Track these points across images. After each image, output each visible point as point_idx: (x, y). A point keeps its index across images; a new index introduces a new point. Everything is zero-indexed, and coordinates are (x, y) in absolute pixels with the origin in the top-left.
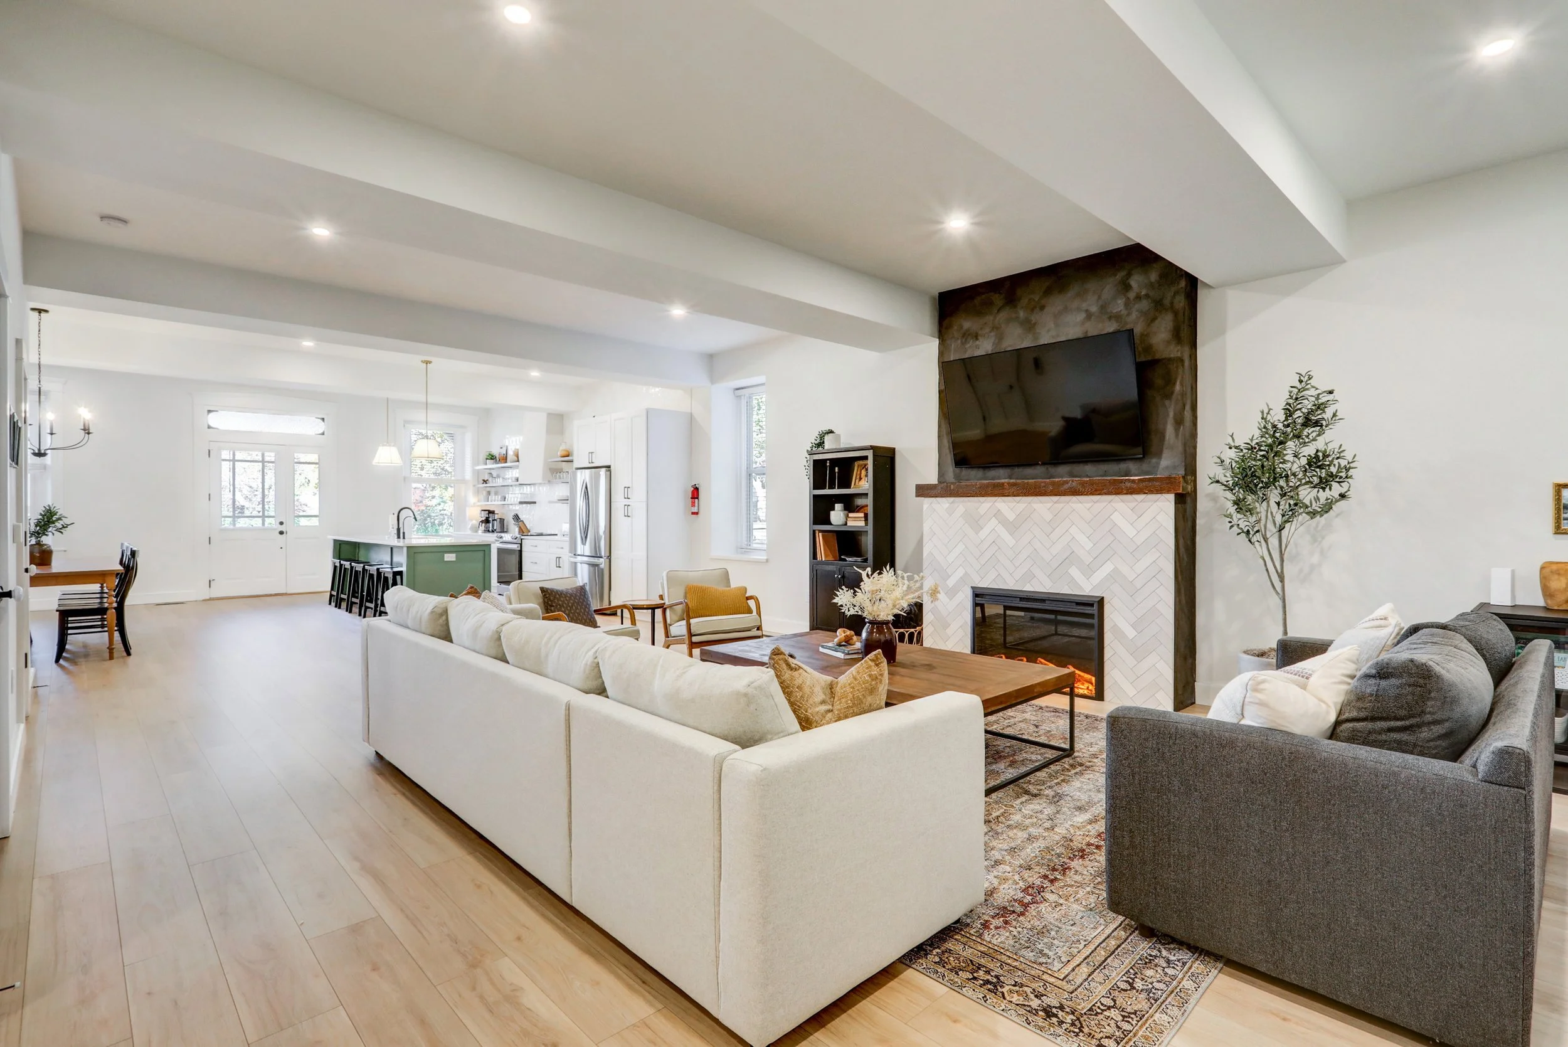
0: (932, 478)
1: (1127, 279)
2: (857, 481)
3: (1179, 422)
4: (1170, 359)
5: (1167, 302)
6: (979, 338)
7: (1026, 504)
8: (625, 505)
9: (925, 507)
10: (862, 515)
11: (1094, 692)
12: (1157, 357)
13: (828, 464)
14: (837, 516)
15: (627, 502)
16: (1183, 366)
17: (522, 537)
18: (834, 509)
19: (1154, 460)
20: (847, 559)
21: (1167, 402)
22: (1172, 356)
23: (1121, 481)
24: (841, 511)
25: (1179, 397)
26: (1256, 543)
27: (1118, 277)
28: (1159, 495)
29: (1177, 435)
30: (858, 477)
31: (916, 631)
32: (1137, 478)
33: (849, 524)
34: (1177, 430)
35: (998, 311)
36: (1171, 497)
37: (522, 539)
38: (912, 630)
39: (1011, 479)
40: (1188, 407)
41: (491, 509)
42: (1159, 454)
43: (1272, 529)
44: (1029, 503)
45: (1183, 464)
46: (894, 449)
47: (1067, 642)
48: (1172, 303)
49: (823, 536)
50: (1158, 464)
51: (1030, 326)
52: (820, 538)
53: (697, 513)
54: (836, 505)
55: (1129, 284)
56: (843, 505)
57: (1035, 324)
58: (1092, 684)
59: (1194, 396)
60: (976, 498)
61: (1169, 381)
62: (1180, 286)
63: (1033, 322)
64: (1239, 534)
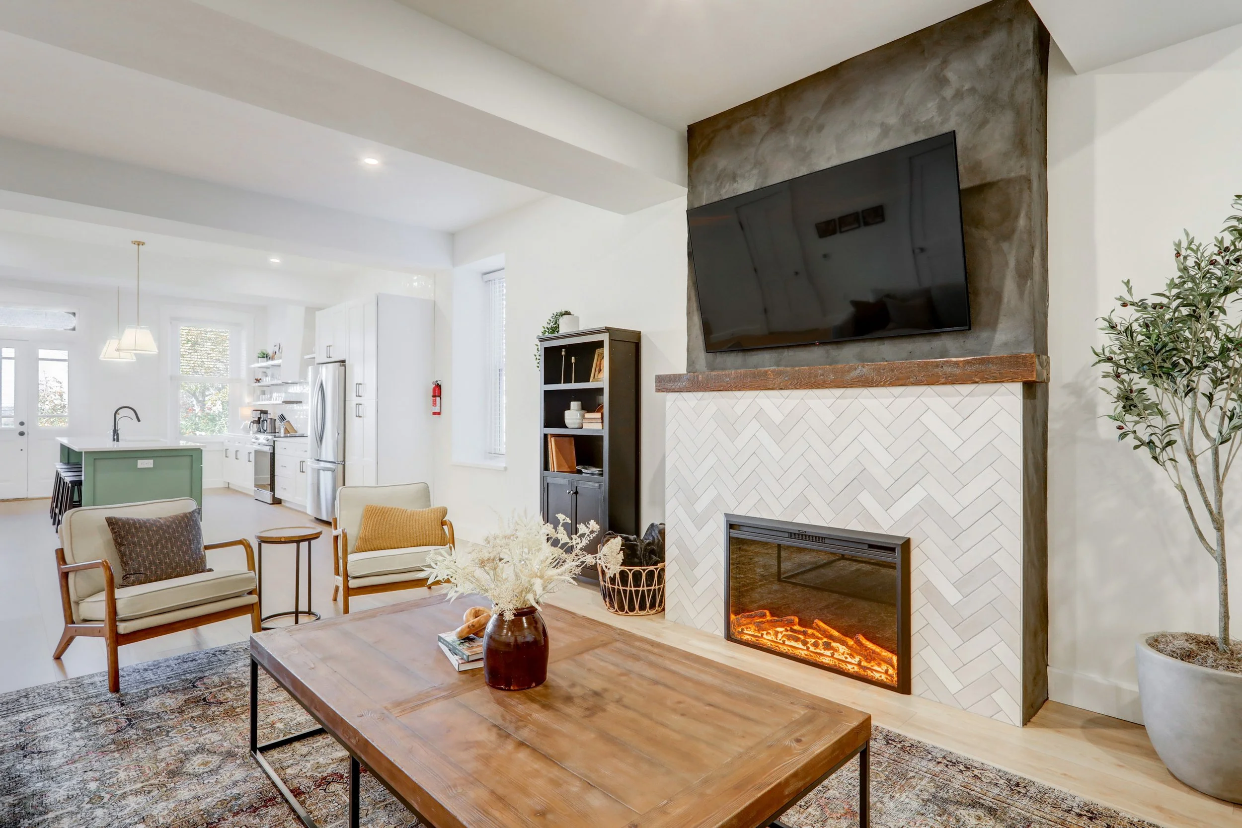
0: (681, 368)
1: (942, 70)
2: (597, 373)
3: (1024, 274)
4: (1009, 181)
5: (1004, 96)
6: (738, 179)
7: (798, 401)
8: (357, 404)
9: (668, 404)
10: (598, 415)
11: (896, 679)
12: (989, 179)
13: (563, 353)
14: (573, 415)
15: (359, 400)
16: (1030, 188)
17: (275, 439)
18: (569, 409)
19: (984, 335)
20: (584, 470)
21: (1005, 246)
22: (1013, 175)
23: (937, 365)
24: (577, 410)
25: (1025, 236)
26: (1169, 464)
27: (927, 68)
28: (998, 385)
29: (1021, 293)
30: (598, 369)
31: (656, 569)
32: (962, 359)
33: (585, 426)
34: (1021, 288)
35: (762, 140)
36: (1017, 388)
37: (274, 441)
38: (652, 568)
39: (778, 366)
40: (1037, 253)
41: (264, 409)
42: (992, 325)
43: (1201, 445)
44: (802, 399)
45: (1032, 338)
46: (640, 333)
47: (858, 570)
48: (1012, 96)
49: (556, 442)
50: (992, 339)
51: (805, 155)
52: (552, 443)
53: (439, 413)
54: (572, 403)
55: (944, 76)
56: (580, 403)
57: (811, 151)
58: (893, 666)
59: (1044, 236)
60: (730, 393)
61: (1008, 214)
62: (1025, 68)
63: (807, 151)
64: (1136, 447)
